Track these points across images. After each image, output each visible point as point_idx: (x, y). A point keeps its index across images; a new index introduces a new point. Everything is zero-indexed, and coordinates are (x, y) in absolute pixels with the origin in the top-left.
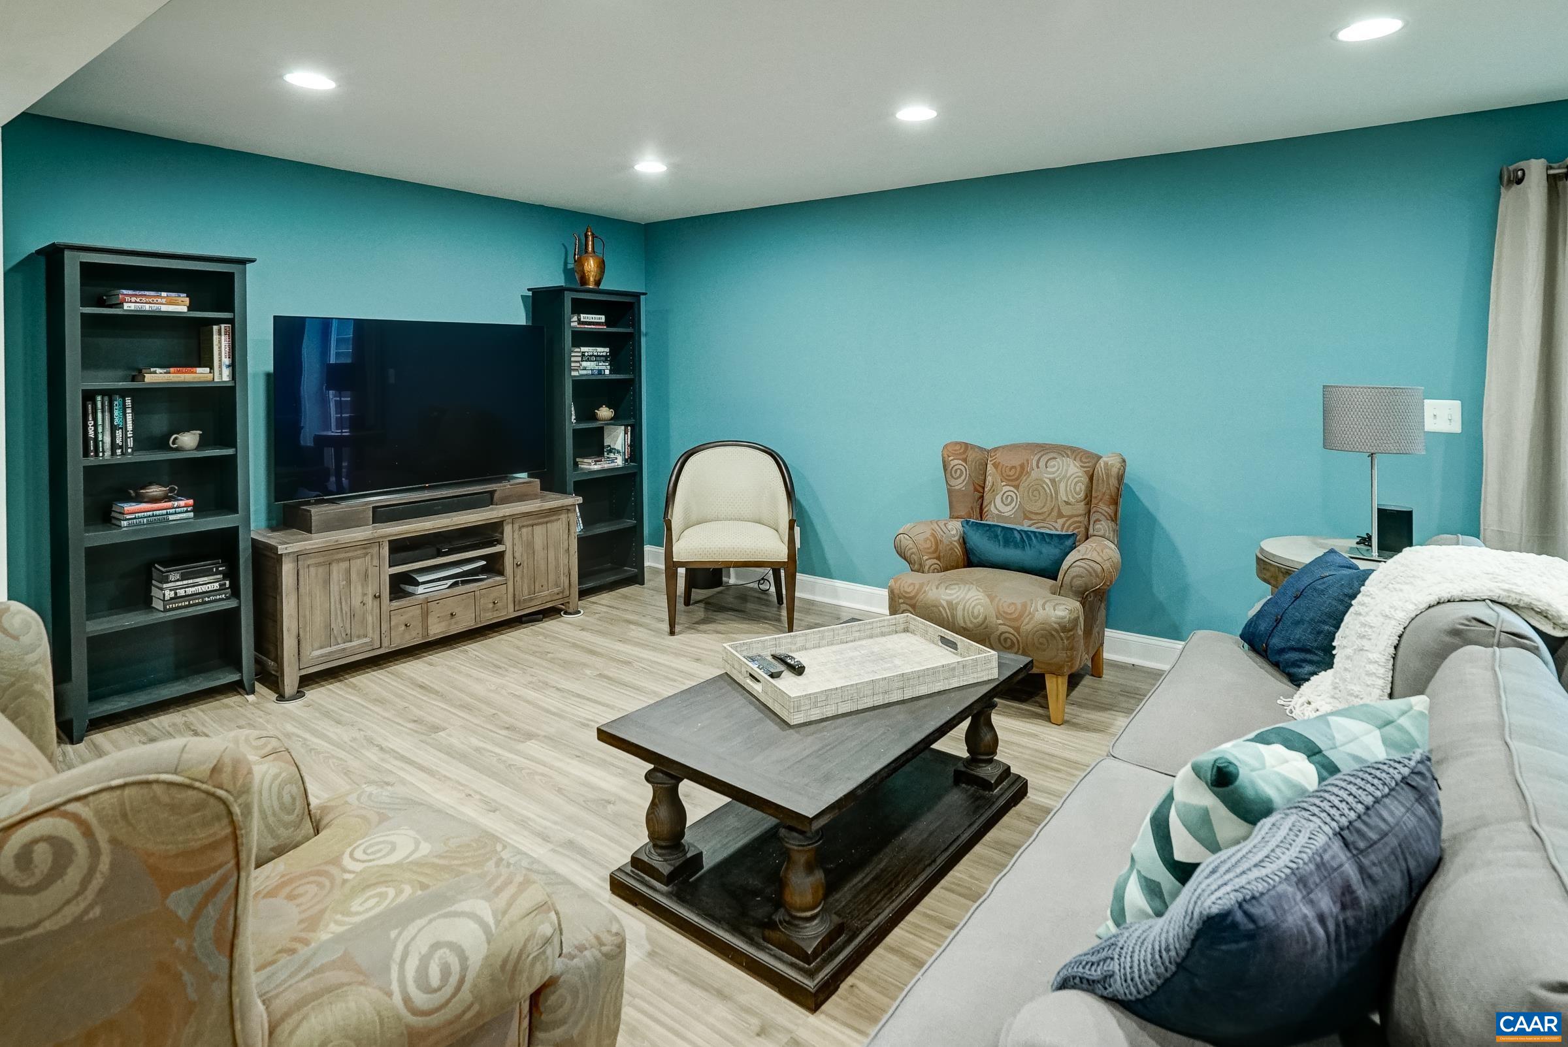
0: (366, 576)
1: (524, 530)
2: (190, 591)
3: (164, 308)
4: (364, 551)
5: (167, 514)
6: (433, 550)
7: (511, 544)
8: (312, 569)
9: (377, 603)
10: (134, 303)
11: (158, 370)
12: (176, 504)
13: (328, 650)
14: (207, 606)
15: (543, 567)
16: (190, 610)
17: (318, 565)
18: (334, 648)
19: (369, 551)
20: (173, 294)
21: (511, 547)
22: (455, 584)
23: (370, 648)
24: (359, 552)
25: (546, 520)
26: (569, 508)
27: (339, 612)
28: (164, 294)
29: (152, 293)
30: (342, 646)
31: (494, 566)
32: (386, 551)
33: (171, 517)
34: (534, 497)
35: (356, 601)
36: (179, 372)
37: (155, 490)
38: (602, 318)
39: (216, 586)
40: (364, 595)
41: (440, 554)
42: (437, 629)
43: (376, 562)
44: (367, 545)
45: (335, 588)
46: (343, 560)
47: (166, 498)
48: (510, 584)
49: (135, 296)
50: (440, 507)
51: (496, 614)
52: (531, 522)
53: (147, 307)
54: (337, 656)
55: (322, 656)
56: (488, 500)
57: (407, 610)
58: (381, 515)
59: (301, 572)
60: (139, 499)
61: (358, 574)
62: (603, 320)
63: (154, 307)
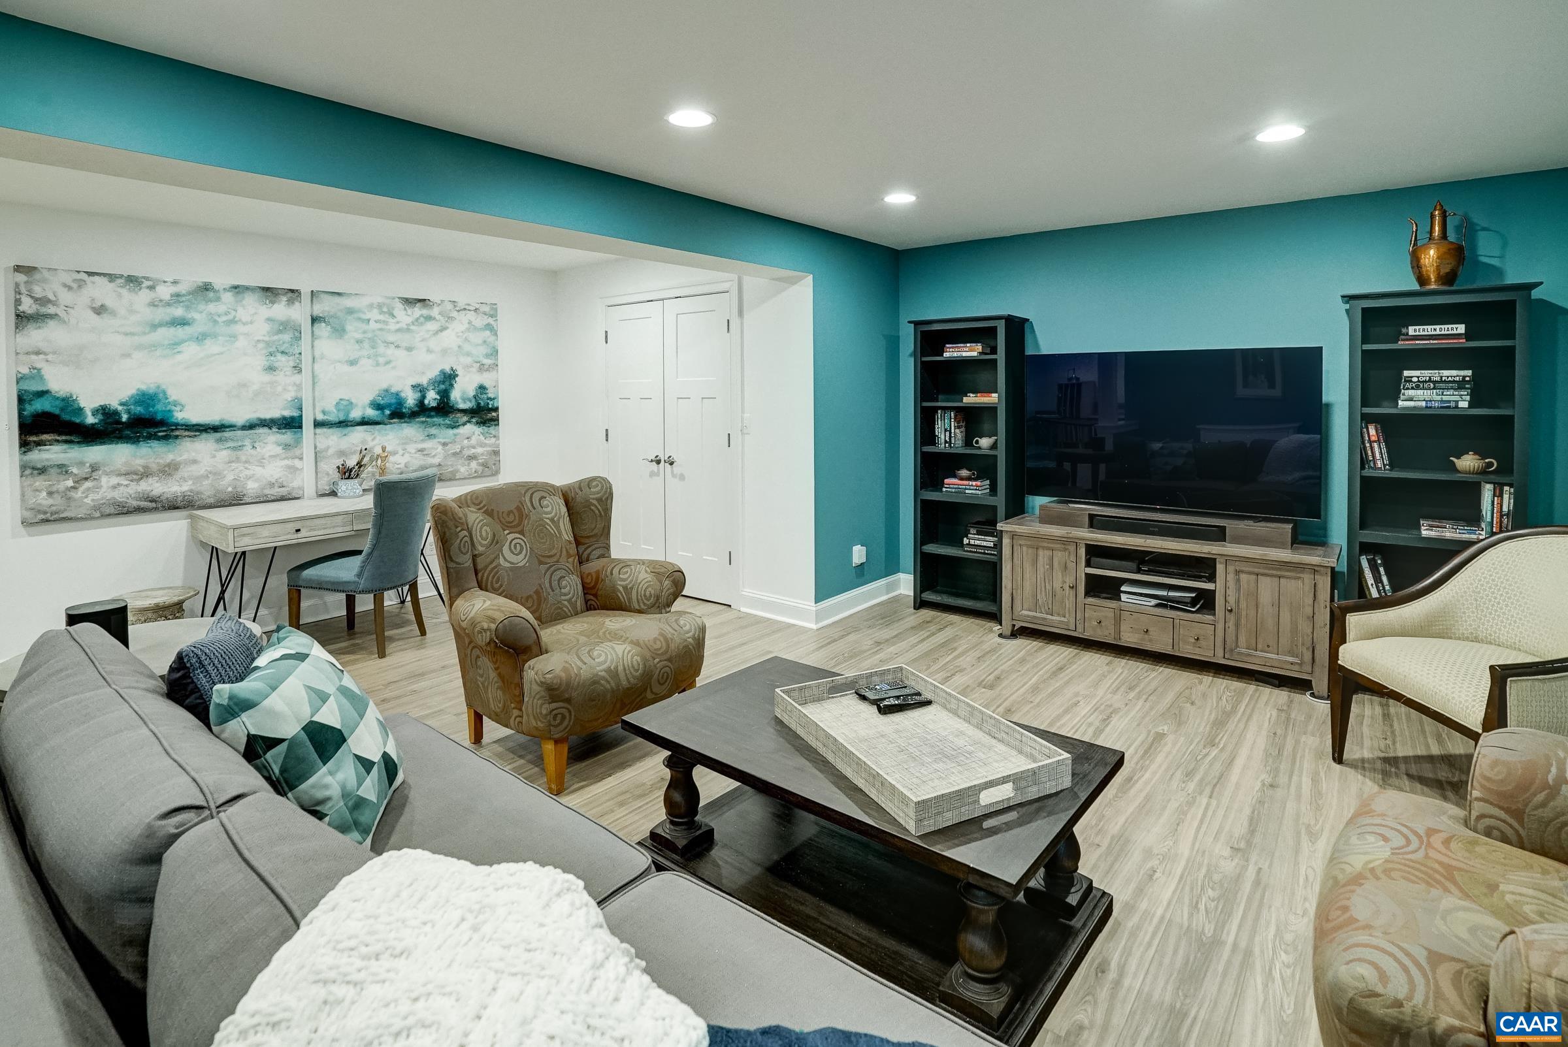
0: (1066, 567)
1: (1243, 577)
2: (977, 542)
3: (964, 354)
4: (1063, 546)
5: (965, 489)
6: (1133, 565)
7: (1223, 585)
8: (1025, 549)
9: (1072, 592)
10: (952, 352)
11: (971, 395)
12: (971, 483)
13: (1034, 614)
14: (986, 556)
15: (1270, 623)
16: (976, 555)
17: (1029, 546)
18: (1038, 615)
19: (1067, 547)
20: (974, 344)
21: (1223, 591)
22: (1157, 606)
23: (1066, 627)
24: (1059, 546)
25: (1279, 573)
26: (1316, 568)
27: (1043, 589)
28: (968, 345)
29: (962, 345)
30: (1045, 616)
31: (1205, 602)
32: (1082, 552)
33: (967, 491)
34: (1281, 545)
35: (1057, 585)
36: (982, 396)
37: (964, 473)
38: (1461, 329)
39: (991, 545)
40: (1064, 582)
41: (1139, 571)
42: (1129, 638)
43: (1073, 558)
44: (1065, 542)
45: (1041, 570)
46: (1048, 549)
47: (969, 479)
48: (1220, 626)
49: (953, 348)
50: (1157, 529)
51: (1197, 651)
52: (1256, 570)
53: (955, 354)
54: (1039, 622)
55: (1028, 616)
56: (1220, 535)
57: (1103, 608)
58: (1094, 522)
59: (1015, 546)
60: (955, 476)
61: (1059, 563)
62: (1463, 331)
63: (959, 354)
